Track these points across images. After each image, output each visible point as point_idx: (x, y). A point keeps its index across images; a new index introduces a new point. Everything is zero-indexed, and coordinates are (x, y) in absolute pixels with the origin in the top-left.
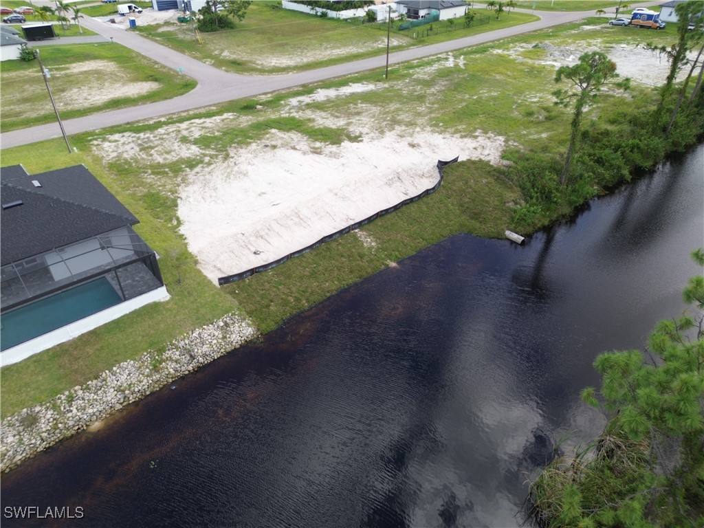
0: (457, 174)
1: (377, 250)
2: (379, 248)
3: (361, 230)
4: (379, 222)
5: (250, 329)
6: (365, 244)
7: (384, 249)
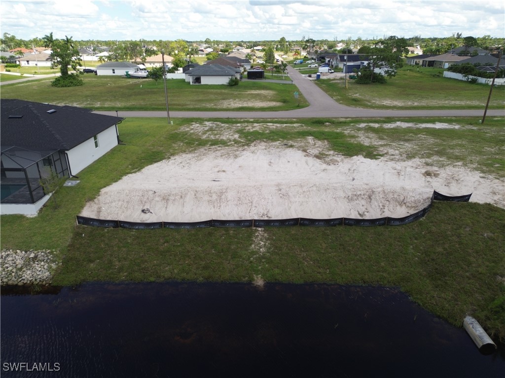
0: (452, 214)
1: (259, 259)
2: (264, 257)
3: (265, 231)
4: (294, 231)
5: (47, 273)
6: (253, 246)
7: (269, 261)
